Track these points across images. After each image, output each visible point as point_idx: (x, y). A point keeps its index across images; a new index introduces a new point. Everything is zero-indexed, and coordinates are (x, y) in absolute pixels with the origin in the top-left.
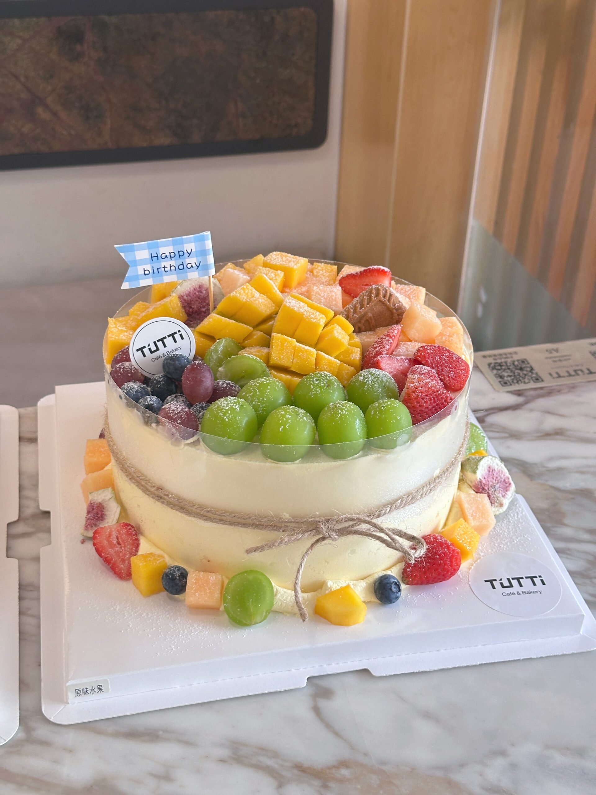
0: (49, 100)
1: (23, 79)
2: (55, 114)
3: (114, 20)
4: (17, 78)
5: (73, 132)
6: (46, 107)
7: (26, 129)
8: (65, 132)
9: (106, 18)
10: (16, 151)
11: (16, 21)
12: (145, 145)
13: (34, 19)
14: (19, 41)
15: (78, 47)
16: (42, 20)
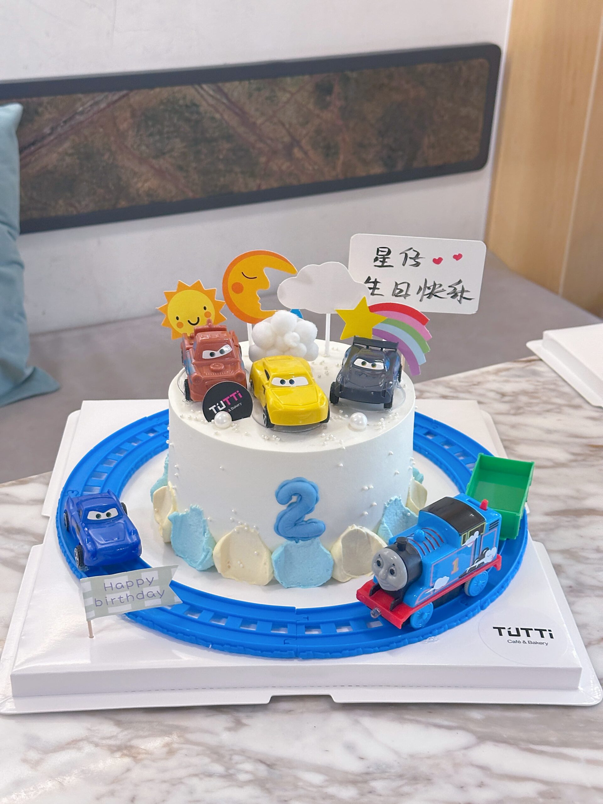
0: (304, 142)
1: (287, 126)
2: (306, 153)
3: (354, 75)
4: (283, 125)
5: (316, 167)
6: (301, 148)
7: (284, 167)
8: (310, 168)
9: (349, 73)
10: (275, 185)
11: (288, 80)
12: (363, 174)
13: (301, 77)
14: (288, 95)
15: (328, 98)
16: (307, 77)
